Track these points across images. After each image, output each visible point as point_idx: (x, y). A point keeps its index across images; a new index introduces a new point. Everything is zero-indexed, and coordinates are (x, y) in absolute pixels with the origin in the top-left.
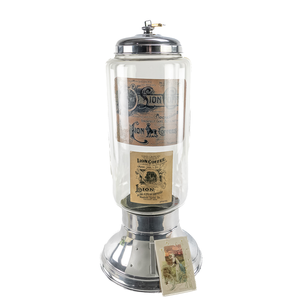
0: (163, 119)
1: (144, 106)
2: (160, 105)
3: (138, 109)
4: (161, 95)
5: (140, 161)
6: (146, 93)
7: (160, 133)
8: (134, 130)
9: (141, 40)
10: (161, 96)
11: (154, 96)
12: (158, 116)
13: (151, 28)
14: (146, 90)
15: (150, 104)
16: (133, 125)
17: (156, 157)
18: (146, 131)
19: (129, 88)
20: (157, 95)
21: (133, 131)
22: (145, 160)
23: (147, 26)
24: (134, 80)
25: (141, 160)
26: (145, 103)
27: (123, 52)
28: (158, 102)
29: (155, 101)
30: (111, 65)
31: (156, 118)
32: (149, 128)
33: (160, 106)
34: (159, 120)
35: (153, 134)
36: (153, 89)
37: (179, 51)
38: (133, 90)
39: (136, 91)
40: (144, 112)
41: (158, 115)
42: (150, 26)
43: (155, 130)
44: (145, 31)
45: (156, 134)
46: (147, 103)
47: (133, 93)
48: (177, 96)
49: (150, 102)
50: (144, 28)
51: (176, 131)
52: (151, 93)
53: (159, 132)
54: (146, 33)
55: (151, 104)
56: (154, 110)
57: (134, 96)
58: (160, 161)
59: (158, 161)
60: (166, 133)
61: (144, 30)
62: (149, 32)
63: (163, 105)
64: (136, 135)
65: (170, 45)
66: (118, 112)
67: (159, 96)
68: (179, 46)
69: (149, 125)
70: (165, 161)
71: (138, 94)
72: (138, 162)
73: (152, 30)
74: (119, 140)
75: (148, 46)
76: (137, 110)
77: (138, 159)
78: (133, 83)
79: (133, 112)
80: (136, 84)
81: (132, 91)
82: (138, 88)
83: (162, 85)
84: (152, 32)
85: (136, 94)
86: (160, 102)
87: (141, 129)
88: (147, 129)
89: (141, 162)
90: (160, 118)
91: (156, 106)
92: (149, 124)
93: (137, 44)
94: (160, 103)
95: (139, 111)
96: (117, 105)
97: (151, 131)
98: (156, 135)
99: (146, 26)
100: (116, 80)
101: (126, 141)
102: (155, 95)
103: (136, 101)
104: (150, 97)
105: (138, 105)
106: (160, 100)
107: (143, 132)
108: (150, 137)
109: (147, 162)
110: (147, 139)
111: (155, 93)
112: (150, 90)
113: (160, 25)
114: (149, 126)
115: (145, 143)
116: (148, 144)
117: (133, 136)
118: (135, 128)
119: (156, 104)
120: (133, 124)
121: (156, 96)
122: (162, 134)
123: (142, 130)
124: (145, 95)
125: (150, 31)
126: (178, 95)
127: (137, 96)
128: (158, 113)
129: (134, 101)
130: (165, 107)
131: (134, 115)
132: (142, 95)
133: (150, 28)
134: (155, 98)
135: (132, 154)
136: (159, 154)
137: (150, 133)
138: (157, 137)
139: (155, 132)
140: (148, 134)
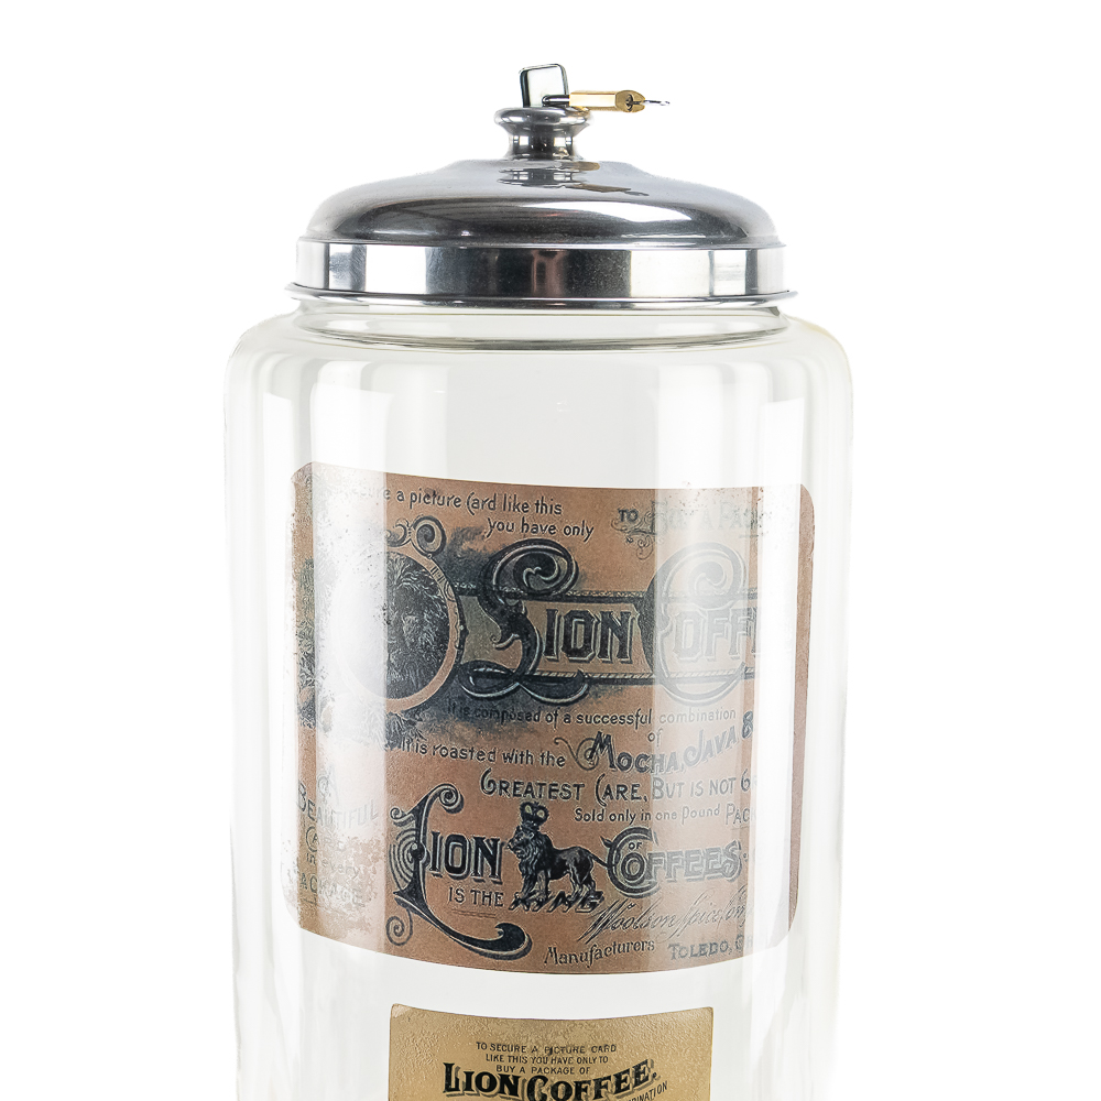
0: (641, 770)
1: (508, 677)
2: (616, 669)
3: (462, 698)
4: (631, 600)
5: (463, 1079)
6: (520, 583)
7: (614, 879)
8: (428, 848)
9: (494, 208)
10: (630, 607)
11: (579, 607)
12: (603, 755)
13: (564, 120)
14: (521, 565)
15: (546, 667)
16: (417, 812)
17: (588, 1054)
18: (511, 861)
19: (393, 542)
20: (600, 600)
21: (417, 855)
22: (504, 1079)
23: (536, 101)
24: (433, 490)
25: (469, 1075)
26: (512, 658)
27: (356, 291)
28: (603, 653)
29: (587, 640)
30: (268, 366)
31: (588, 764)
32: (538, 836)
33: (624, 681)
34: (616, 778)
35: (565, 884)
36: (567, 557)
37: (764, 286)
38: (428, 564)
39: (450, 570)
40: (503, 717)
41: (602, 742)
42: (556, 105)
43: (581, 852)
44: (524, 141)
45: (589, 881)
46: (528, 652)
47: (425, 579)
48: (742, 604)
49: (549, 652)
50: (518, 119)
51: (737, 861)
52: (557, 588)
53: (609, 865)
54: (528, 150)
55: (559, 665)
56: (577, 710)
57: (429, 604)
58: (618, 1084)
59: (598, 1082)
60: (660, 874)
61: (516, 129)
62: (550, 142)
63: (639, 668)
64: (437, 888)
65: (700, 244)
66: (309, 711)
67: (615, 611)
68: (761, 253)
69: (541, 814)
70: (655, 1085)
71: (461, 592)
72: (448, 1088)
73: (569, 130)
74: (312, 917)
75: (544, 253)
76: (451, 706)
77: (449, 1067)
78: (430, 509)
79: (425, 715)
80: (452, 519)
81: (417, 566)
82: (466, 545)
83: (636, 531)
84: (570, 149)
85: (445, 591)
86: (622, 647)
87: (479, 841)
88: (525, 844)
89: (468, 1087)
90: (621, 763)
91: (593, 682)
92: (536, 807)
93: (466, 233)
94: (622, 654)
95: (464, 715)
96: (308, 660)
97: (550, 862)
98: (586, 889)
99: (527, 102)
100: (304, 482)
101: (363, 925)
102: (582, 599)
103: (442, 639)
104: (551, 614)
105: (458, 671)
106: (622, 639)
107: (493, 863)
108: (540, 904)
109: (514, 1091)
110: (522, 918)
111: (587, 587)
112: (547, 566)
113: (630, 102)
114: (540, 821)
115: (507, 947)
116: (524, 953)
117: (413, 892)
118: (430, 837)
119: (594, 666)
120: (422, 805)
121: (594, 610)
122: (634, 881)
123: (485, 853)
124: (512, 602)
125: (559, 142)
126: (752, 596)
127: (452, 608)
128: (605, 729)
129: (428, 636)
130: (657, 688)
131: (431, 739)
132: (487, 597)
133: (555, 118)
134: (588, 618)
135: (409, 1026)
136: (602, 1035)
137: (541, 874)
138: (593, 905)
139: (584, 866)
140: (531, 880)
